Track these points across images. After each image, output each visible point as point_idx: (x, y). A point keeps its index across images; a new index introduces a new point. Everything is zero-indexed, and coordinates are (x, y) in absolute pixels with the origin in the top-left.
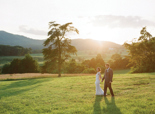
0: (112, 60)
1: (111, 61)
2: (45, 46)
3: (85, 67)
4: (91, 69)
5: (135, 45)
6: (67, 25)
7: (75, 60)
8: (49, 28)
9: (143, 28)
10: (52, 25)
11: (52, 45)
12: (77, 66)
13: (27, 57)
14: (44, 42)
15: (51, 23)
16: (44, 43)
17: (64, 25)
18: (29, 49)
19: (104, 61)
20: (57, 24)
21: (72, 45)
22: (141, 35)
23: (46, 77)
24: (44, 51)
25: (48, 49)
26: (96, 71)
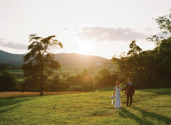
0: (100, 76)
1: (99, 78)
2: (25, 61)
3: (70, 84)
4: (77, 86)
5: (124, 60)
6: (49, 38)
7: (58, 76)
8: (30, 41)
10: (32, 38)
11: (33, 60)
12: (62, 83)
13: (4, 73)
14: (24, 57)
16: (24, 58)
17: (46, 38)
18: (7, 65)
19: (91, 77)
20: (38, 37)
21: (55, 60)
22: (130, 49)
23: (26, 96)
24: (24, 67)
25: (29, 65)
26: (82, 88)
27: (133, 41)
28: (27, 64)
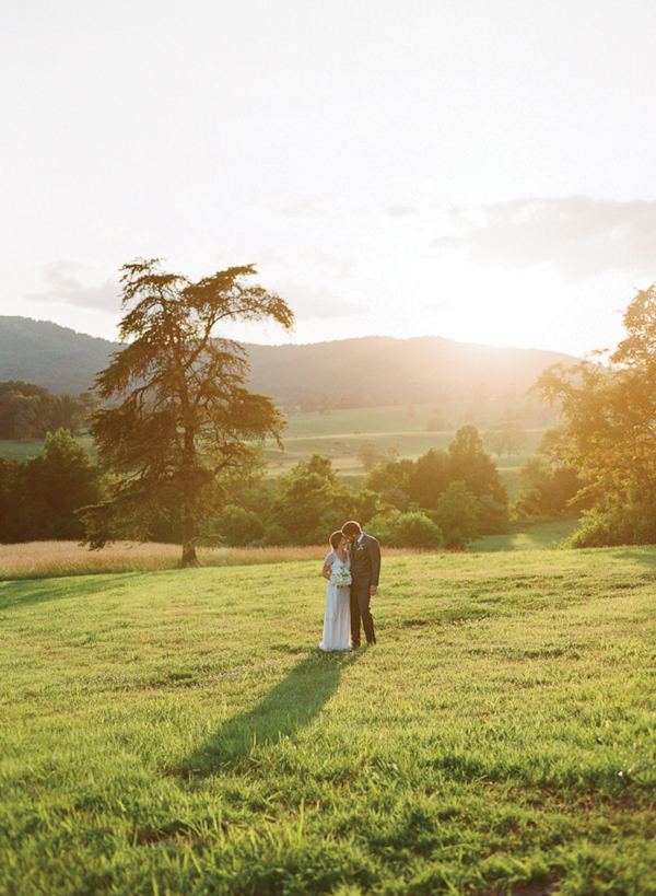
0: (547, 460)
1: (542, 469)
2: (103, 394)
3: (378, 502)
4: (411, 516)
5: (597, 388)
6: (224, 279)
7: (326, 463)
8: (127, 298)
9: (638, 294)
10: (140, 280)
11: (144, 389)
12: (335, 498)
13: (52, 447)
14: (99, 377)
15: (136, 268)
16: (101, 381)
17: (208, 280)
18: (80, 403)
19: (494, 465)
20: (169, 272)
24: (99, 424)
25: (121, 413)
26: (436, 527)
27: (641, 292)
28: (113, 413)
